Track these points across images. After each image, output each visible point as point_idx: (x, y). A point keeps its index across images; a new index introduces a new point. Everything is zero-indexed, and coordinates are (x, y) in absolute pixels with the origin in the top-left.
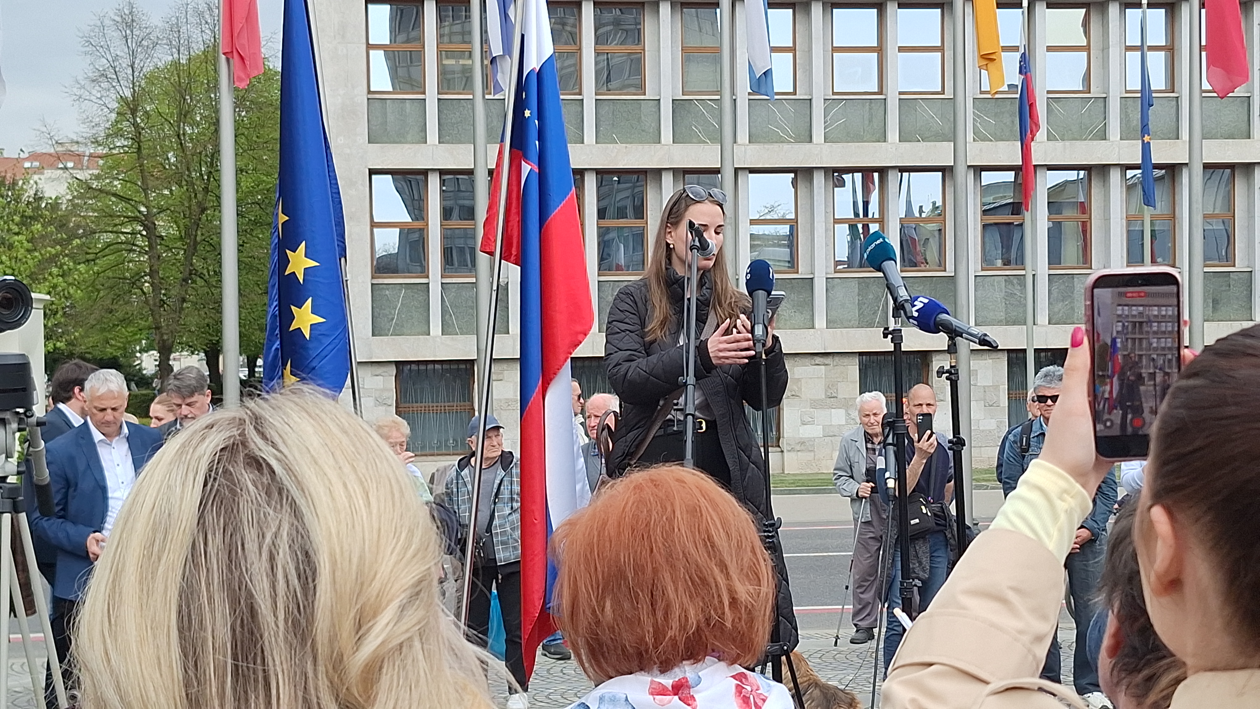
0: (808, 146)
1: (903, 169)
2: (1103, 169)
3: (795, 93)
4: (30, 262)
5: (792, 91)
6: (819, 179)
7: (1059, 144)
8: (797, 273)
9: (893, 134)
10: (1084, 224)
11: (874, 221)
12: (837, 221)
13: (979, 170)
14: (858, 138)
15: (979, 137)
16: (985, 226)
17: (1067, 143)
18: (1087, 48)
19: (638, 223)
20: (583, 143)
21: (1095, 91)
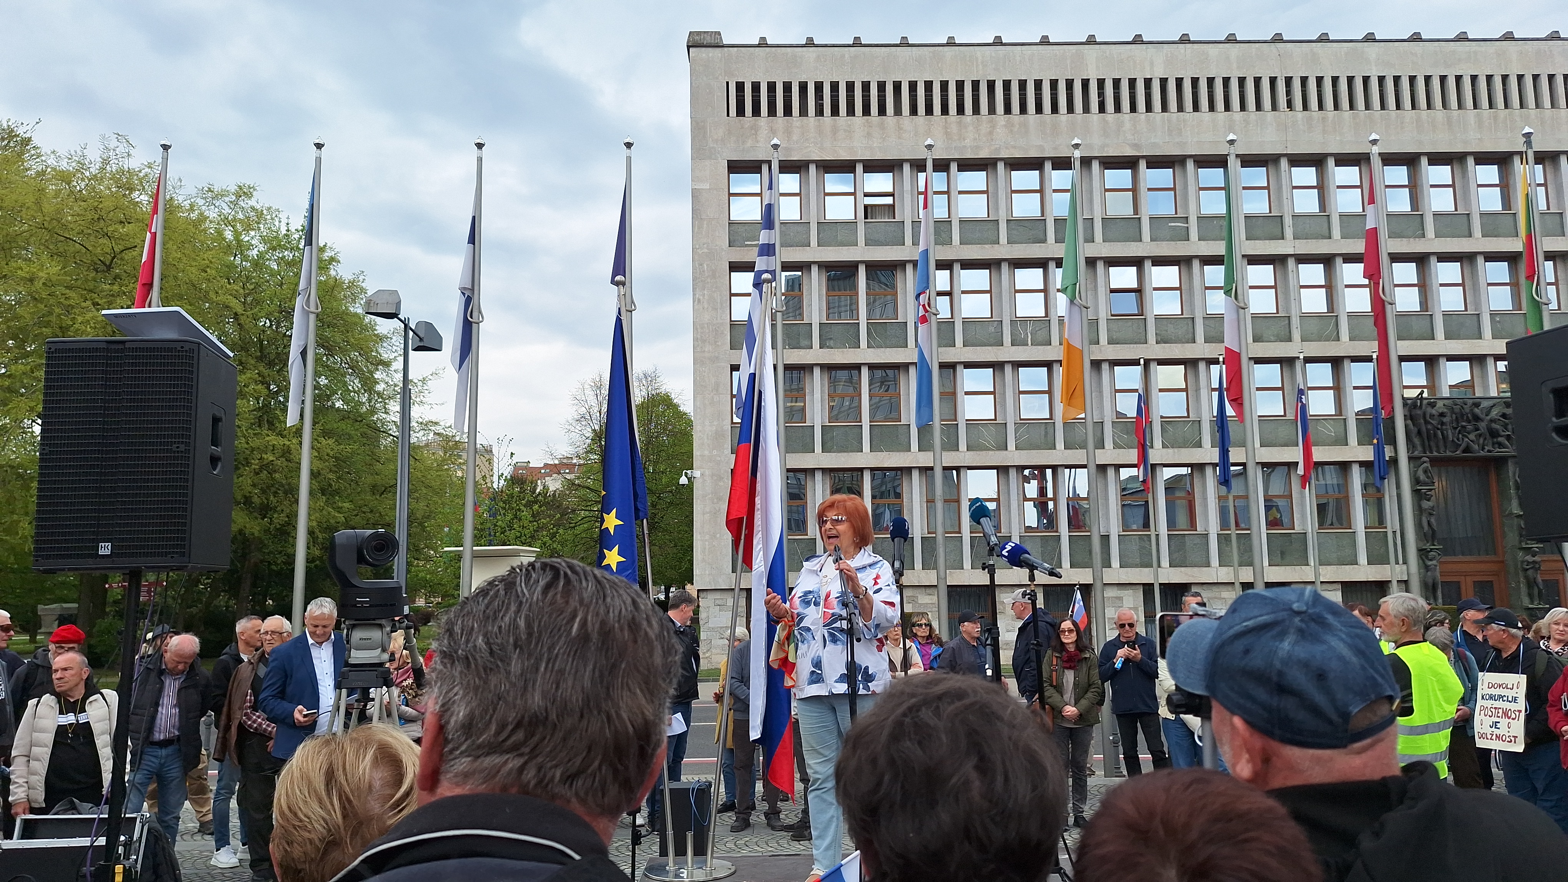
0: (1005, 452)
1: (1067, 467)
2: (1198, 468)
3: (995, 419)
4: (531, 528)
5: (993, 417)
6: (1013, 473)
7: (1170, 451)
9: (1060, 445)
10: (1190, 501)
11: (1051, 499)
12: (1026, 499)
13: (1118, 467)
14: (1038, 448)
15: (1116, 446)
16: (1123, 506)
17: (1176, 450)
18: (1186, 390)
19: (897, 501)
21: (1193, 417)
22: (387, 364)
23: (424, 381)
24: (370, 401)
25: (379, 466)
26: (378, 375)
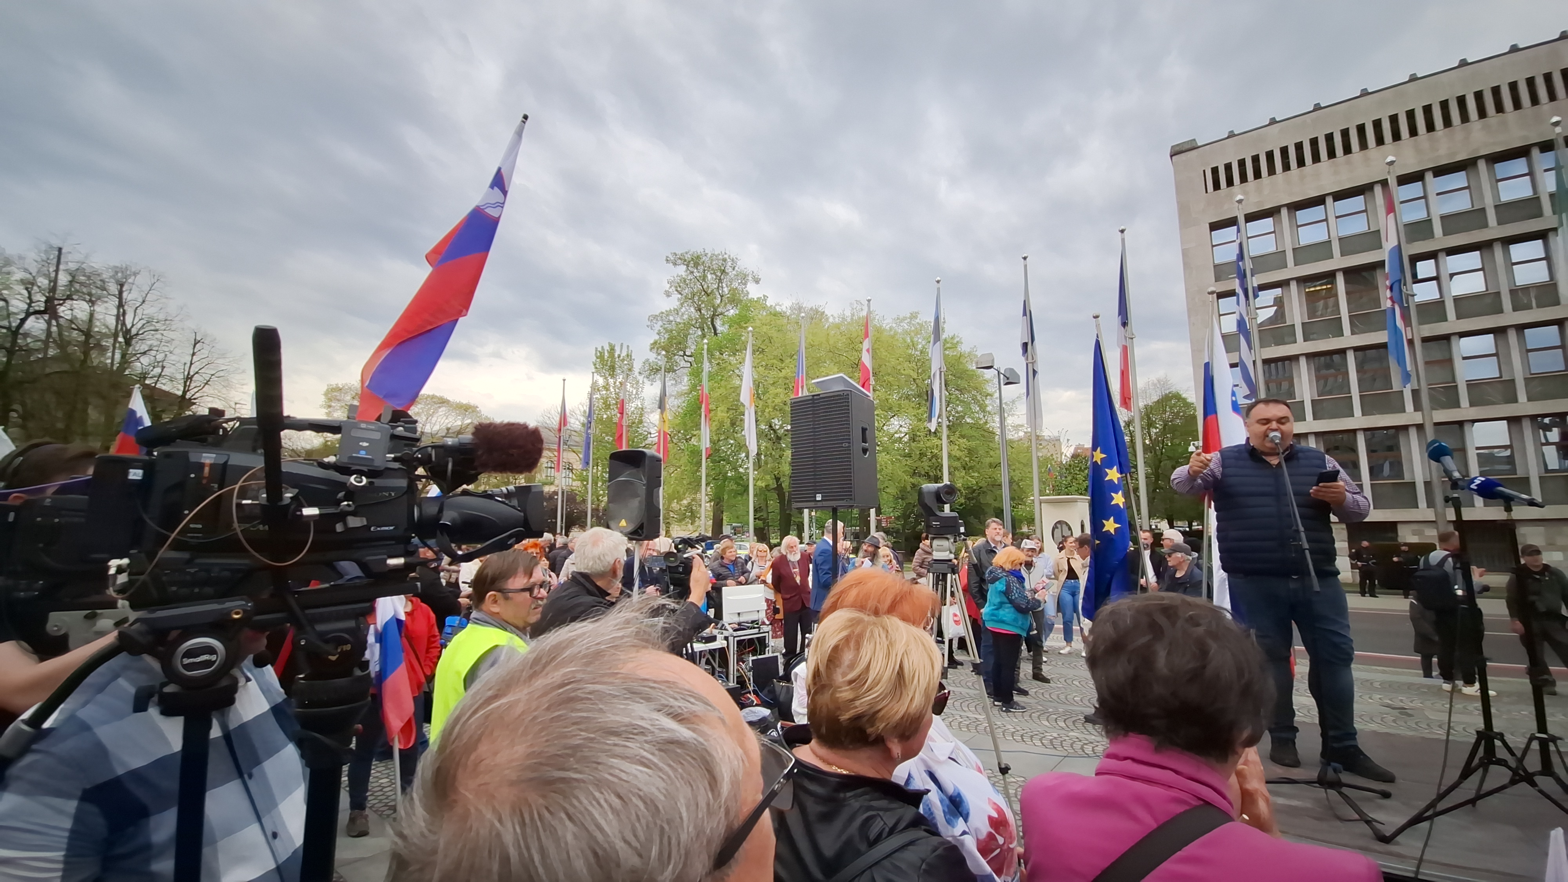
0: (1515, 405)
3: (1501, 377)
5: (1498, 376)
6: (1526, 422)
8: (1516, 474)
12: (1545, 445)
19: (1395, 454)
20: (1353, 416)
22: (991, 395)
23: (1013, 402)
24: (984, 416)
25: (992, 453)
26: (987, 402)
